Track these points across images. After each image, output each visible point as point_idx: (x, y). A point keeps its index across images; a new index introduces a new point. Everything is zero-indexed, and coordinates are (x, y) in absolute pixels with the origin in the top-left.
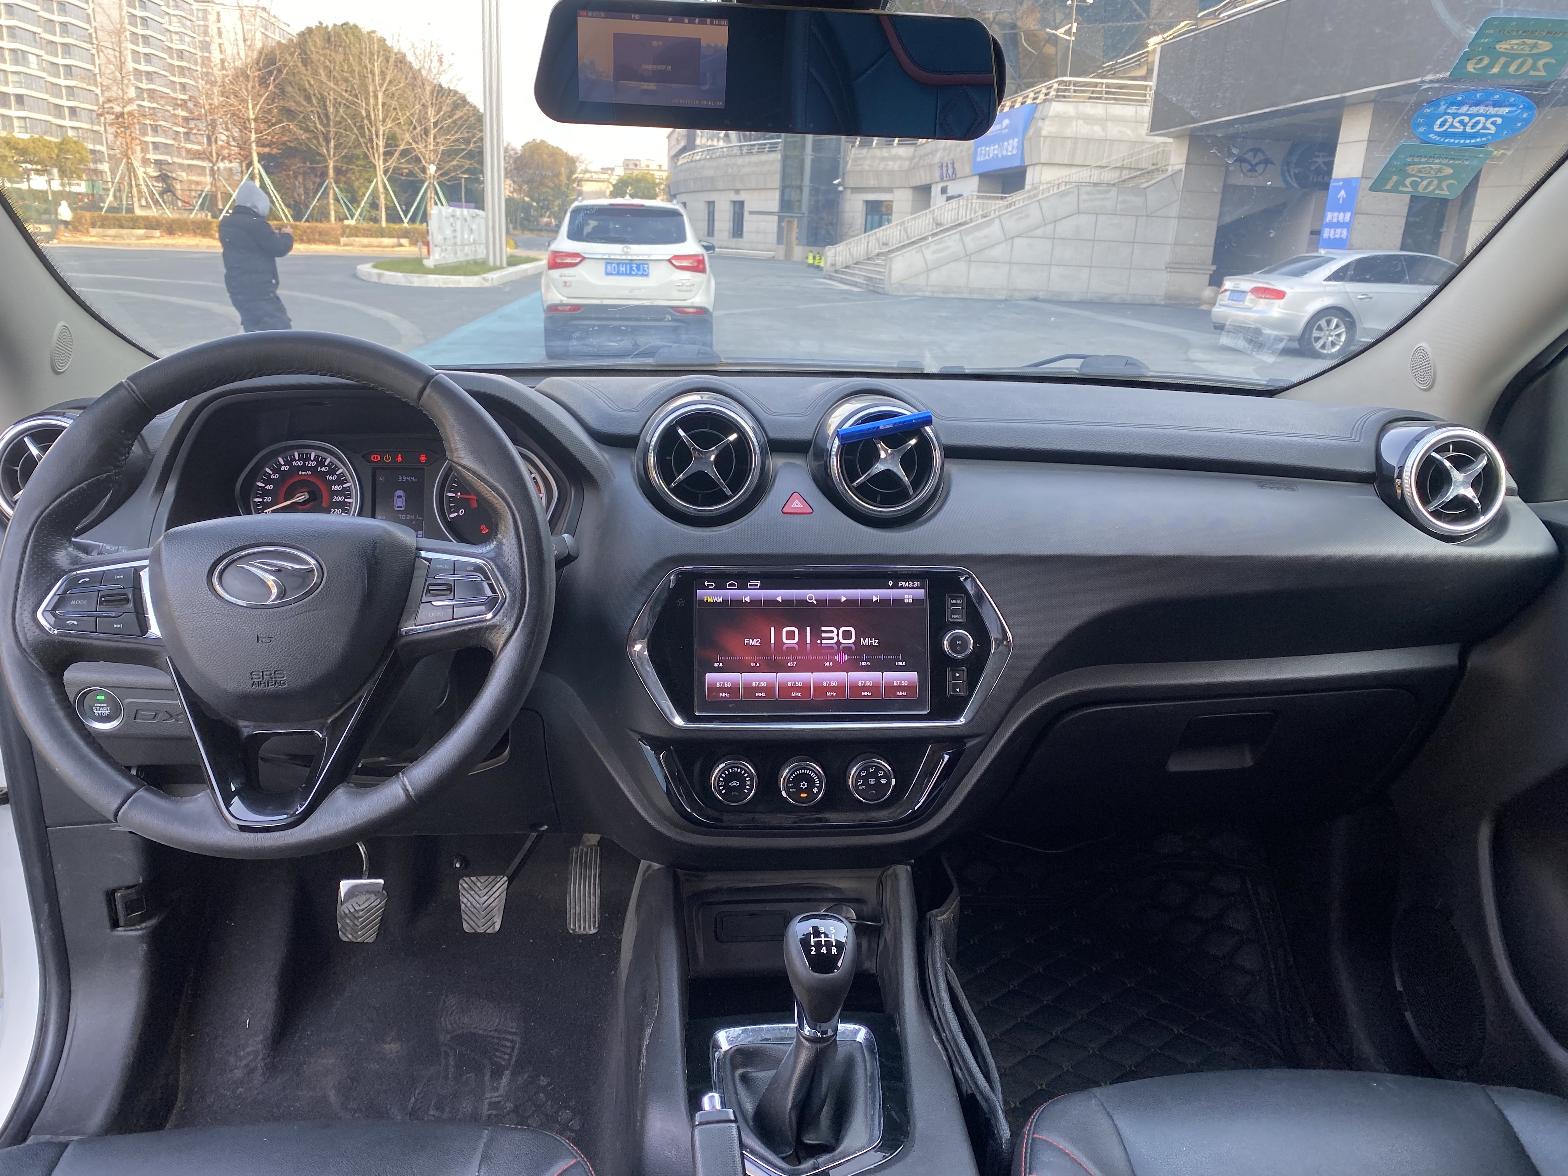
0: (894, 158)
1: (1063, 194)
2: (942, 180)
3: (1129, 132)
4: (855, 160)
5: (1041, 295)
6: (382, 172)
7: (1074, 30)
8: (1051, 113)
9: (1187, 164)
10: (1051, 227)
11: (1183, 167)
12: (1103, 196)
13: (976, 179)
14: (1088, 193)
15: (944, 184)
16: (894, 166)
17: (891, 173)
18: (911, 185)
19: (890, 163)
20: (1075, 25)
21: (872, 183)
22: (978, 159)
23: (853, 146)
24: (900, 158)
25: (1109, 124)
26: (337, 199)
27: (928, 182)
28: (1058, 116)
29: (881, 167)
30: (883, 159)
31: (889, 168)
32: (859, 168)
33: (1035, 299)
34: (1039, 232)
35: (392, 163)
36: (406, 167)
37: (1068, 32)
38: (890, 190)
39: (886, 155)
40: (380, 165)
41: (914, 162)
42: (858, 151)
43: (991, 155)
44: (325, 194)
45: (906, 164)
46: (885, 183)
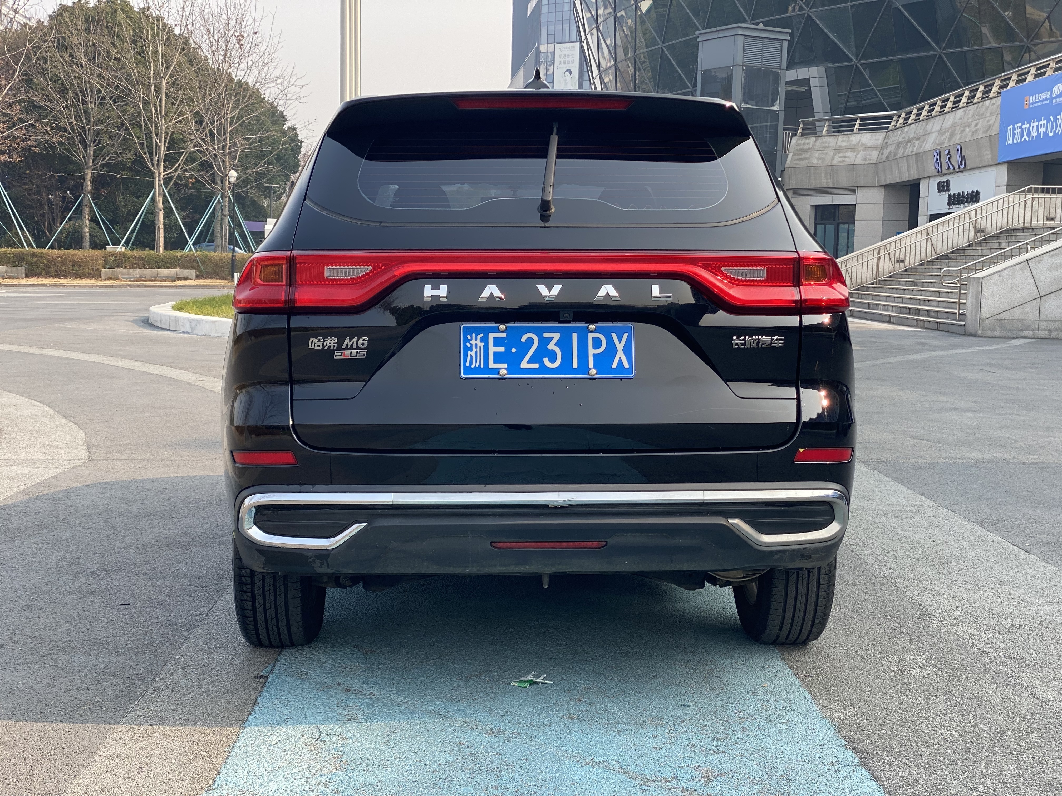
0: (855, 148)
2: (940, 172)
4: (799, 152)
6: (162, 182)
13: (1004, 170)
15: (944, 179)
16: (857, 158)
17: (852, 167)
18: (884, 184)
19: (849, 154)
21: (824, 182)
22: (1010, 141)
23: (795, 135)
24: (865, 148)
26: (94, 220)
27: (914, 175)
29: (836, 161)
30: (839, 149)
31: (848, 161)
32: (804, 163)
35: (175, 170)
36: (192, 175)
38: (851, 190)
39: (844, 144)
40: (160, 173)
41: (886, 152)
42: (803, 141)
43: (1034, 134)
44: (79, 213)
45: (874, 155)
46: (844, 181)
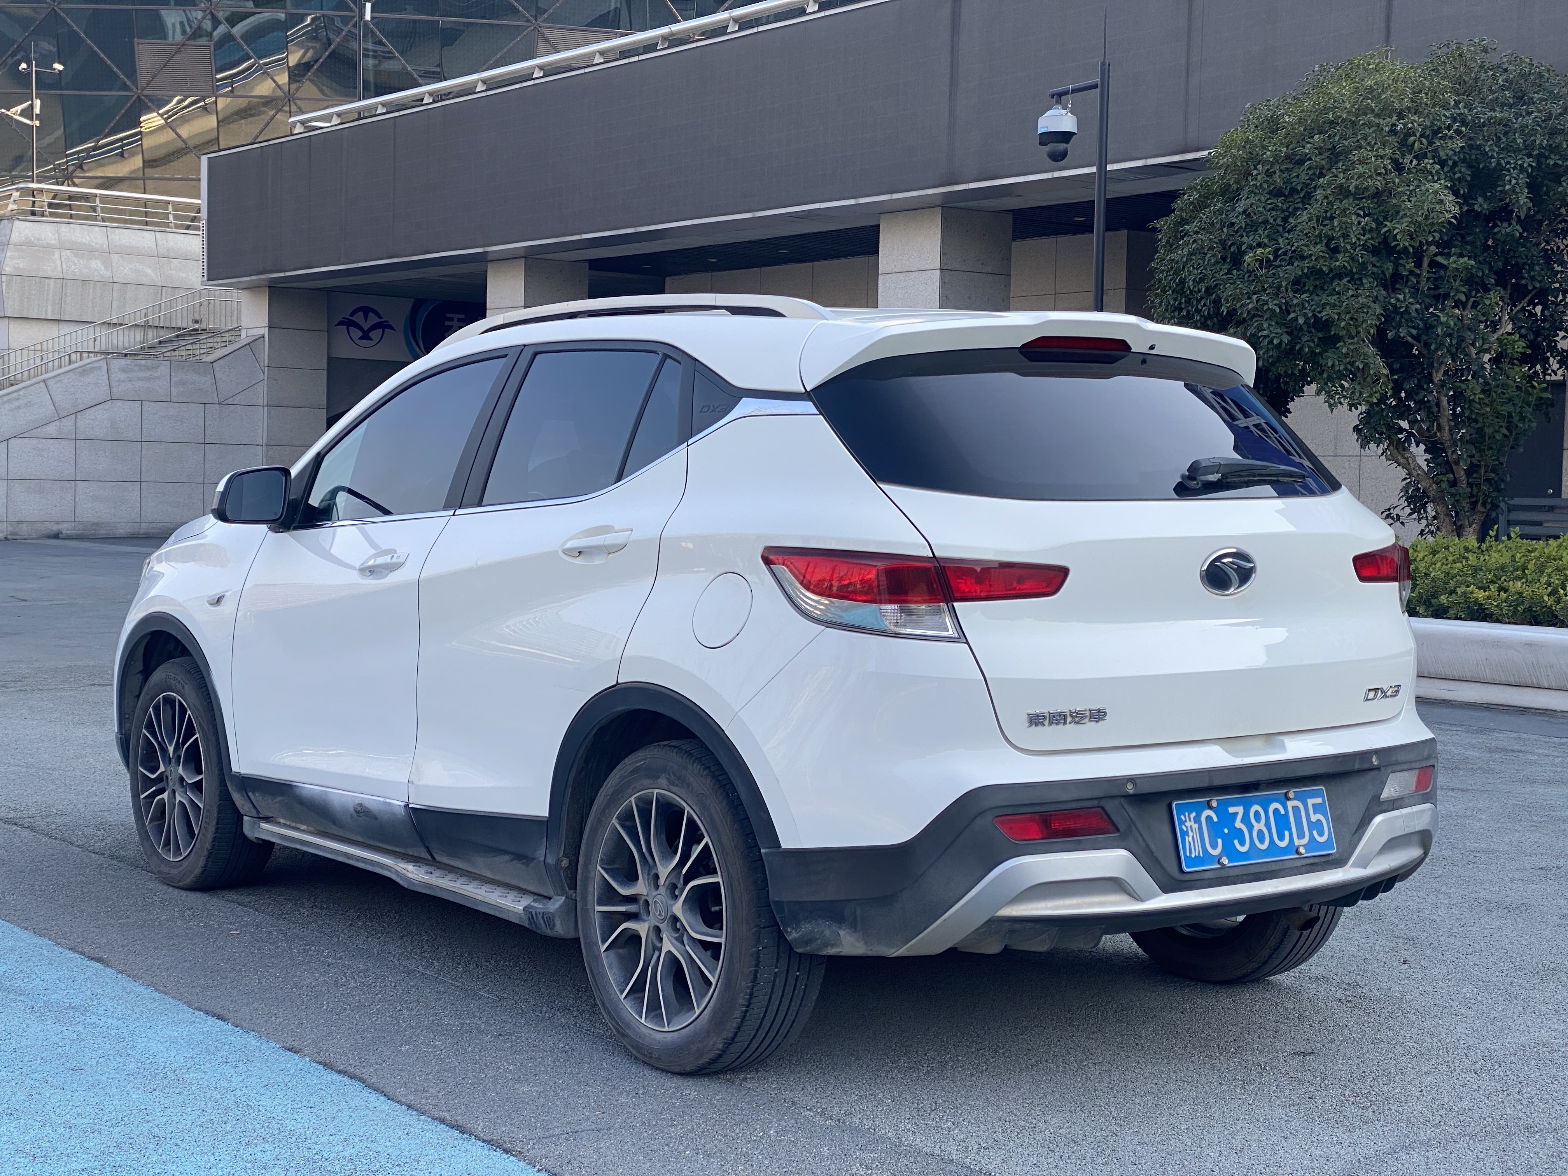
1: (84, 371)
3: (149, 271)
5: (66, 529)
7: (37, 110)
8: (15, 237)
9: (270, 327)
10: (68, 423)
11: (266, 331)
12: (147, 374)
14: (124, 370)
20: (37, 103)
25: (115, 258)
28: (28, 243)
33: (56, 536)
34: (51, 430)
37: (28, 113)
